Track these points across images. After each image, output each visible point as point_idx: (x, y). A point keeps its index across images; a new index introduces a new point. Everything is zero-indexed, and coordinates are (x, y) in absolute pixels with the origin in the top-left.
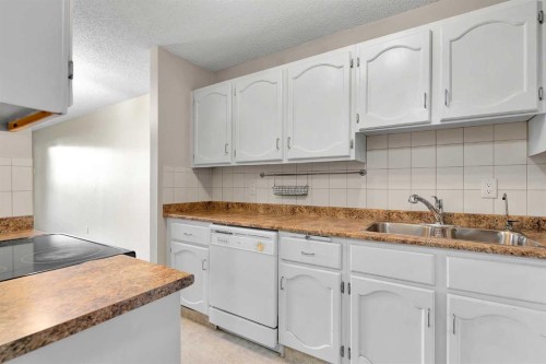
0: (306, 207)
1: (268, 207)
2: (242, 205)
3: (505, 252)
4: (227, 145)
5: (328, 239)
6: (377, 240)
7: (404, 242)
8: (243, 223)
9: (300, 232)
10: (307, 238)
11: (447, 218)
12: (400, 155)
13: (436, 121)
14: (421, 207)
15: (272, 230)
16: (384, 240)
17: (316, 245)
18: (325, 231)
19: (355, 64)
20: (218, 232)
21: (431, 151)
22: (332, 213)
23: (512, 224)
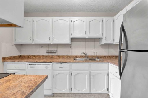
0: (56, 56)
1: (44, 56)
2: (34, 56)
3: (98, 62)
4: (31, 37)
5: (67, 63)
6: (76, 62)
7: (83, 62)
8: (40, 61)
9: (59, 62)
10: (61, 63)
11: (88, 57)
12: (78, 43)
13: (87, 37)
14: (84, 55)
15: (50, 62)
16: (79, 62)
17: (64, 65)
18: (66, 61)
19: (71, 21)
20: (30, 65)
21: (84, 43)
22: (63, 57)
23: (98, 57)
